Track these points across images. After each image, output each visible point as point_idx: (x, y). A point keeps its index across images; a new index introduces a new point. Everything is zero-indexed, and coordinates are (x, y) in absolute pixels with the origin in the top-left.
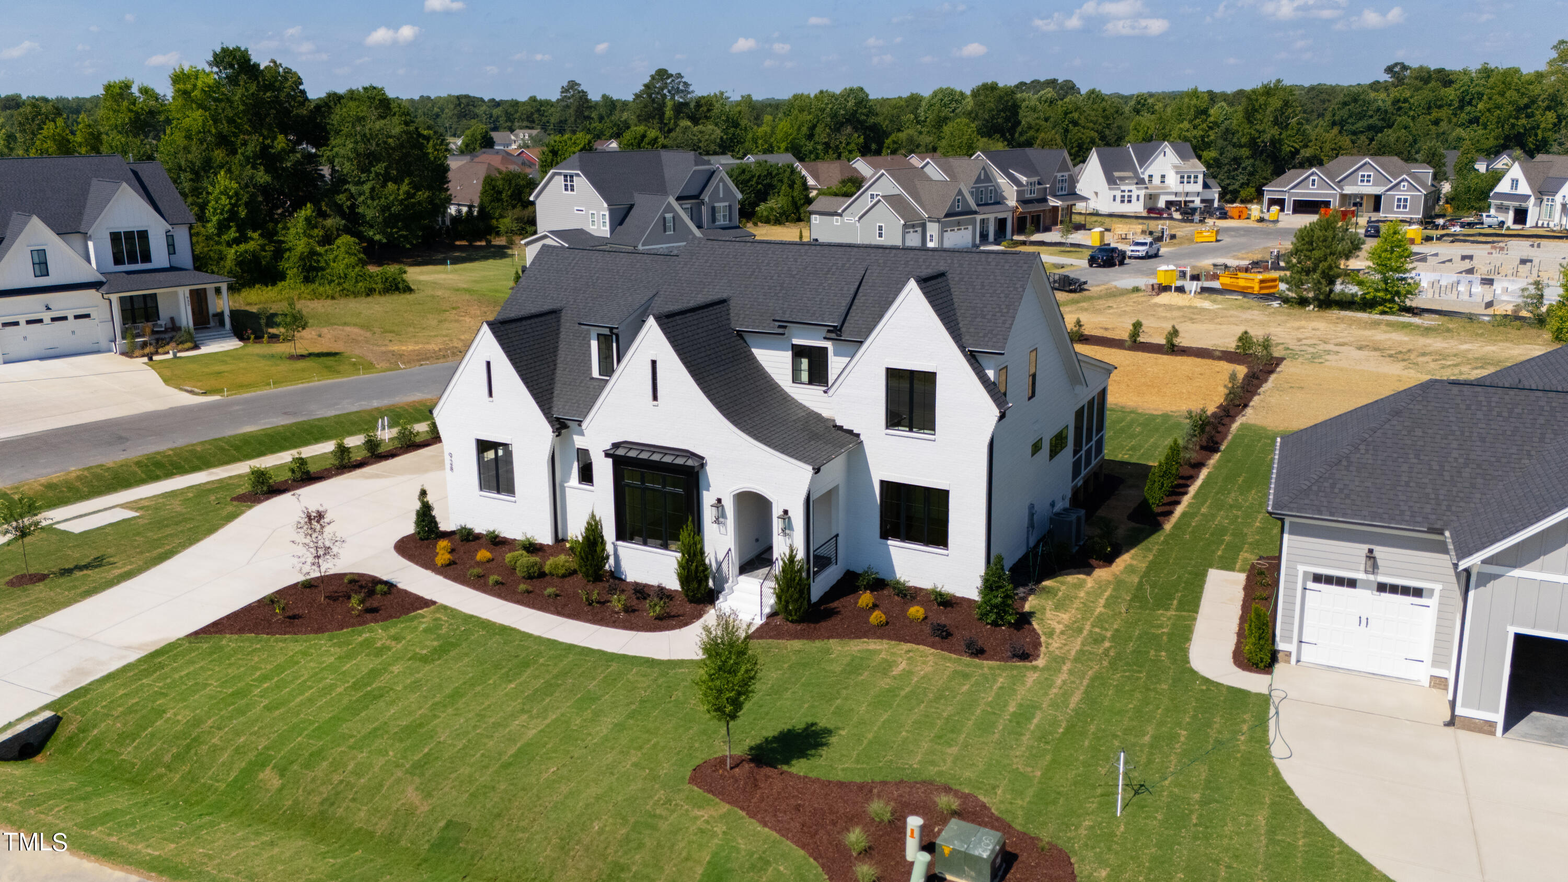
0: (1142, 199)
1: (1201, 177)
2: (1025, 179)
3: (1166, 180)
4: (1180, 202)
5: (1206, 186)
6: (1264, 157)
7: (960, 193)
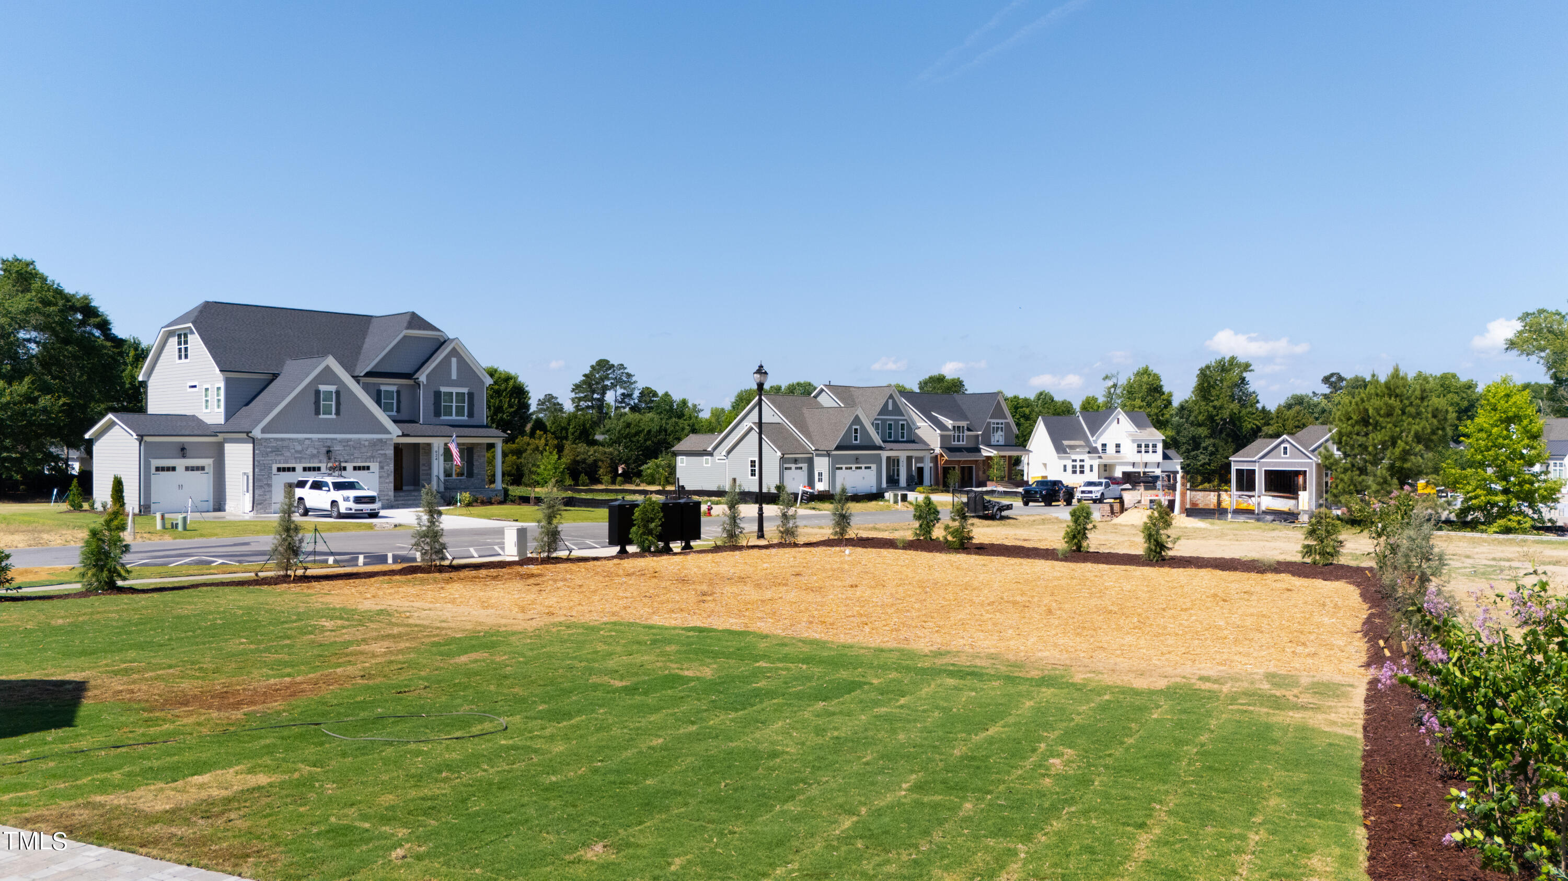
0: (1096, 469)
1: (1160, 447)
2: (951, 422)
3: (1122, 449)
4: (1139, 473)
5: (1166, 457)
6: (1223, 435)
7: (857, 420)
